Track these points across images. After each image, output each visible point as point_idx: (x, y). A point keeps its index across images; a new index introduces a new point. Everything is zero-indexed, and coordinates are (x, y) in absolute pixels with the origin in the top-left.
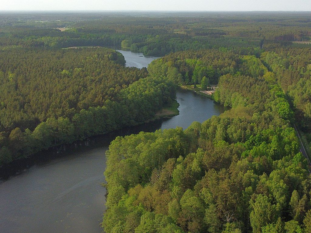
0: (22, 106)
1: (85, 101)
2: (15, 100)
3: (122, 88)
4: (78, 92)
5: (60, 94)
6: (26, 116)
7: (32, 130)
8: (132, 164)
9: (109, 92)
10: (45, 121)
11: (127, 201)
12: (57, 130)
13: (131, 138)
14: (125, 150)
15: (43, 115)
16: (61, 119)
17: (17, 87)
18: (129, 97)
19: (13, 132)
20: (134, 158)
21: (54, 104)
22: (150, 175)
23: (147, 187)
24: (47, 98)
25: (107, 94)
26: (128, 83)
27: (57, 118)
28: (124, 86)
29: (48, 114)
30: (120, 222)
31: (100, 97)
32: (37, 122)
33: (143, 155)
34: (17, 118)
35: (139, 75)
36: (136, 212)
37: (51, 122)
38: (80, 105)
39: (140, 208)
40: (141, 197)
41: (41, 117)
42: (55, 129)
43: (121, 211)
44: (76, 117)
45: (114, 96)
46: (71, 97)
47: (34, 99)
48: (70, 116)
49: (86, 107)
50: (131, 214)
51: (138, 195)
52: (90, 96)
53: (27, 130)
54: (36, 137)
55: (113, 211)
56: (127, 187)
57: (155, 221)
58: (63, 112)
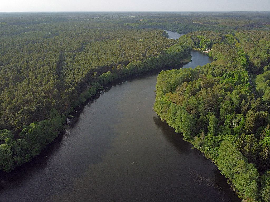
0: (122, 55)
1: (149, 54)
2: (120, 52)
3: (166, 48)
4: (146, 50)
5: (138, 50)
6: (124, 60)
7: (126, 66)
8: (168, 83)
9: (160, 50)
10: (131, 62)
11: (165, 99)
12: (136, 66)
13: (168, 72)
14: (166, 77)
15: (131, 59)
16: (138, 61)
17: (120, 47)
18: (169, 53)
19: (118, 66)
20: (169, 80)
21: (136, 54)
22: (176, 88)
23: (174, 93)
24: (133, 52)
25: (159, 51)
26: (169, 46)
27: (137, 61)
28: (167, 47)
29: (133, 59)
30: (161, 107)
31: (156, 52)
32: (128, 62)
33: (174, 79)
34: (120, 60)
35: (174, 43)
36: (168, 103)
37: (134, 62)
38: (147, 55)
39: (170, 102)
40: (171, 98)
41: (130, 60)
42: (136, 65)
43: (162, 103)
44: (145, 61)
45: (162, 52)
46: (143, 52)
47: (127, 52)
48: (142, 60)
49: (149, 57)
50: (166, 105)
51: (170, 97)
52: (151, 52)
53: (124, 65)
54: (128, 69)
55: (158, 102)
56: (165, 93)
57: (176, 108)
58: (139, 58)
